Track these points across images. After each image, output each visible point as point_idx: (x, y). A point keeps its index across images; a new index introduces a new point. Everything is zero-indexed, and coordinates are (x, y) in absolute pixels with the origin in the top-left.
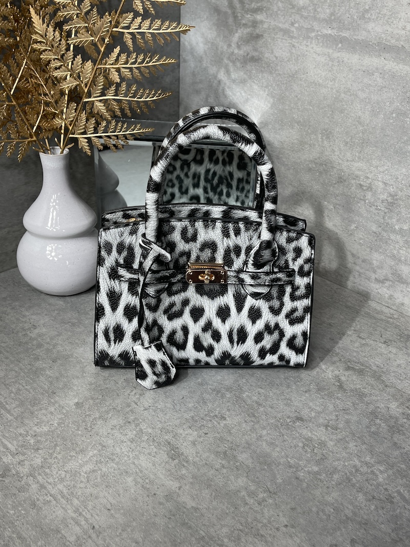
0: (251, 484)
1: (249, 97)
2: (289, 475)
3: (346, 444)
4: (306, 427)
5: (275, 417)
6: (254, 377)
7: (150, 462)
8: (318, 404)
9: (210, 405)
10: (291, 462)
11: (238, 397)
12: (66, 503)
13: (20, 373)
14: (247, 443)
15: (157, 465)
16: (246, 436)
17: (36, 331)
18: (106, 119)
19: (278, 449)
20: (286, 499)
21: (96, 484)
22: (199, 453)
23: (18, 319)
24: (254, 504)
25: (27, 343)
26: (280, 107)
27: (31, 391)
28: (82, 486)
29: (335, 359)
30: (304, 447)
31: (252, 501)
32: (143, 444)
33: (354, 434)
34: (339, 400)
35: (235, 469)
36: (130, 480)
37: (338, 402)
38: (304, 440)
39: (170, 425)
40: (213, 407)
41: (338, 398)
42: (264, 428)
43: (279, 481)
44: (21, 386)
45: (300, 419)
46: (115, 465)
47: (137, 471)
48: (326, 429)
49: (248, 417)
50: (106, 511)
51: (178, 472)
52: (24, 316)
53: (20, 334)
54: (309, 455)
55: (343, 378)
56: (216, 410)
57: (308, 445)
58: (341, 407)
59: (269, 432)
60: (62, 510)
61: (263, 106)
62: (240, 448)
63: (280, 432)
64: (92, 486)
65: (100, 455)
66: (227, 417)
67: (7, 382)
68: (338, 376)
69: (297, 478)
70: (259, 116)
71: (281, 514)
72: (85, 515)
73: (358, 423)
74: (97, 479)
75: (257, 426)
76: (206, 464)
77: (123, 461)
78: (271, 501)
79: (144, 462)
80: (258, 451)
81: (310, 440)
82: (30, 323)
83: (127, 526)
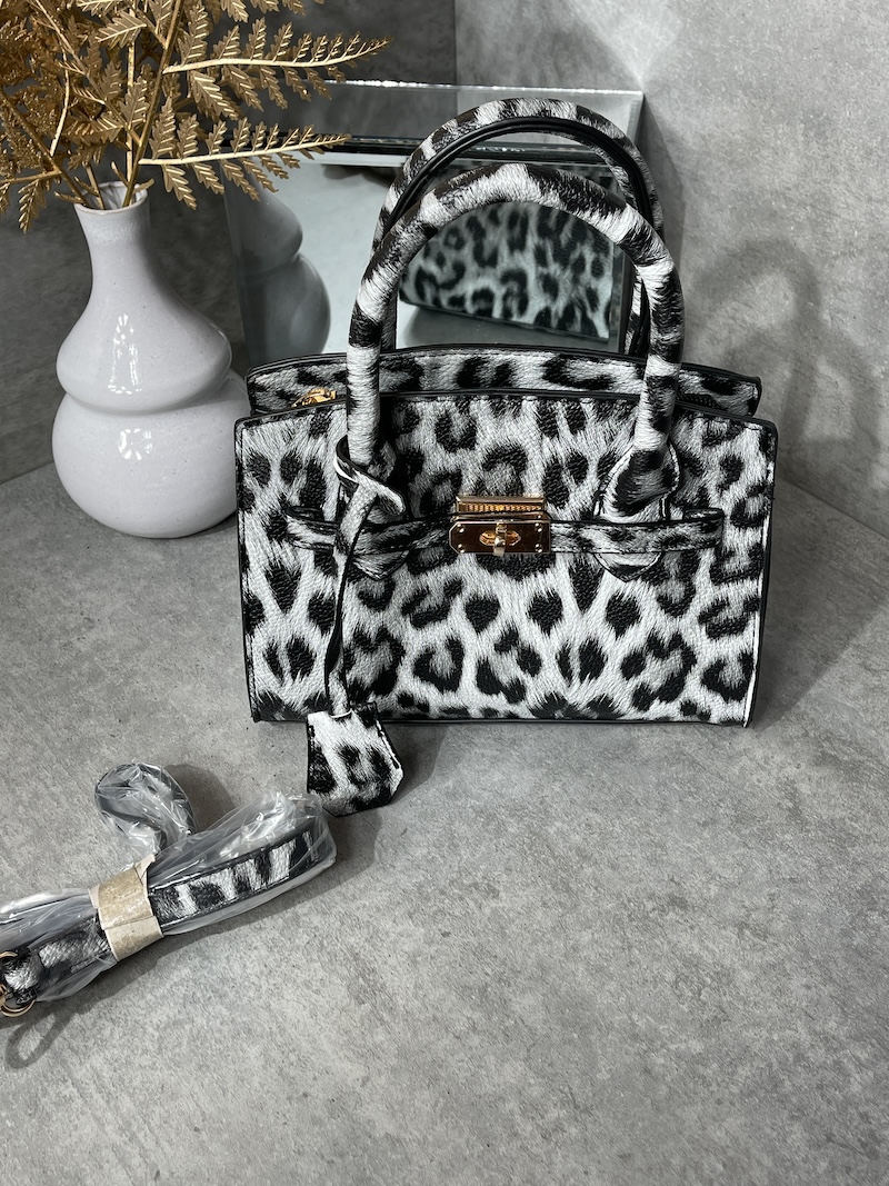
0: (532, 1081)
1: (622, 9)
2: (629, 1060)
3: (784, 979)
4: (691, 928)
5: (619, 896)
6: (581, 776)
7: (305, 1007)
8: (731, 860)
9: (465, 853)
10: (639, 1023)
11: (535, 834)
12: (105, 1106)
13: (43, 750)
14: (541, 966)
15: (320, 1016)
16: (540, 947)
17: (92, 636)
18: (223, 118)
19: (612, 986)
20: (611, 1128)
21: (177, 1058)
22: (421, 987)
23: (55, 602)
24: (533, 1137)
25: (67, 668)
26: (701, 42)
27: (63, 799)
28: (146, 1063)
29: (793, 730)
30: (676, 982)
31: (529, 1128)
32: (297, 957)
33: (807, 952)
34: (785, 851)
35: (501, 1037)
36: (253, 1051)
37: (781, 856)
38: (680, 964)
39: (364, 906)
40: (472, 860)
41: (782, 846)
42: (587, 925)
43: (603, 1076)
44: (41, 787)
45: (678, 902)
46: (225, 1012)
47: (274, 1029)
48: (740, 935)
49: (553, 893)
50: (191, 1133)
51: (368, 1038)
52: (71, 593)
53: (56, 644)
54: (685, 1008)
55: (804, 788)
56: (477, 869)
57: (687, 977)
58: (786, 872)
59: (596, 936)
60: (95, 1125)
61: (657, 37)
62: (521, 980)
63: (624, 939)
64: (166, 1064)
65: (194, 981)
66: (501, 888)
67: (12, 775)
68: (793, 782)
69: (647, 1071)
70: (648, 64)
71: (593, 1169)
72: (143, 1141)
73: (822, 921)
74: (180, 1045)
75: (570, 919)
76: (435, 1018)
77: (245, 1000)
78: (573, 1131)
79: (292, 1007)
80: (563, 989)
81: (693, 963)
82: (82, 614)
83: (233, 1176)
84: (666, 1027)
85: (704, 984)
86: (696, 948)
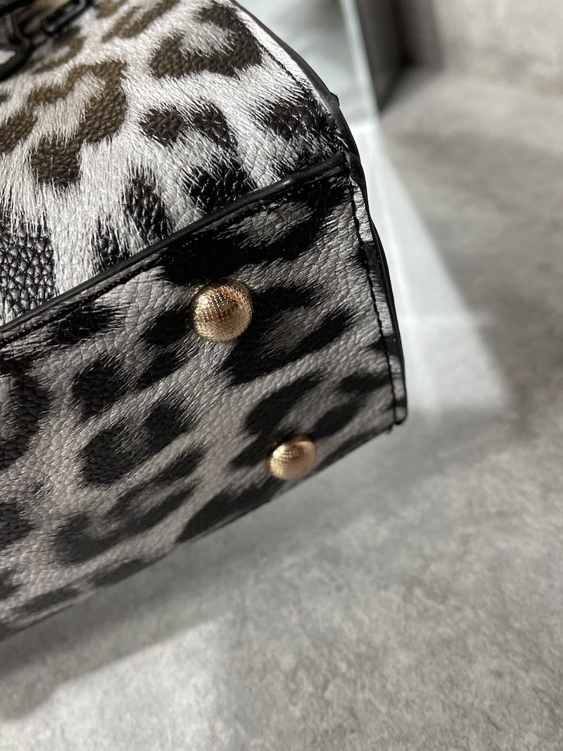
84: (259, 742)
85: (334, 672)
86: (337, 617)
